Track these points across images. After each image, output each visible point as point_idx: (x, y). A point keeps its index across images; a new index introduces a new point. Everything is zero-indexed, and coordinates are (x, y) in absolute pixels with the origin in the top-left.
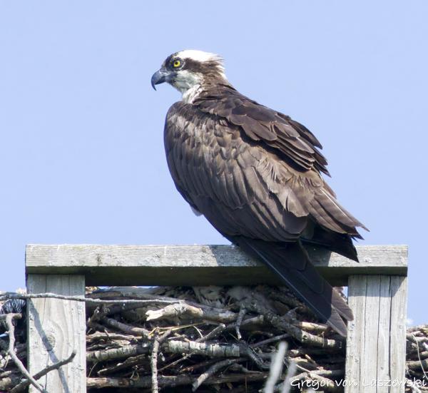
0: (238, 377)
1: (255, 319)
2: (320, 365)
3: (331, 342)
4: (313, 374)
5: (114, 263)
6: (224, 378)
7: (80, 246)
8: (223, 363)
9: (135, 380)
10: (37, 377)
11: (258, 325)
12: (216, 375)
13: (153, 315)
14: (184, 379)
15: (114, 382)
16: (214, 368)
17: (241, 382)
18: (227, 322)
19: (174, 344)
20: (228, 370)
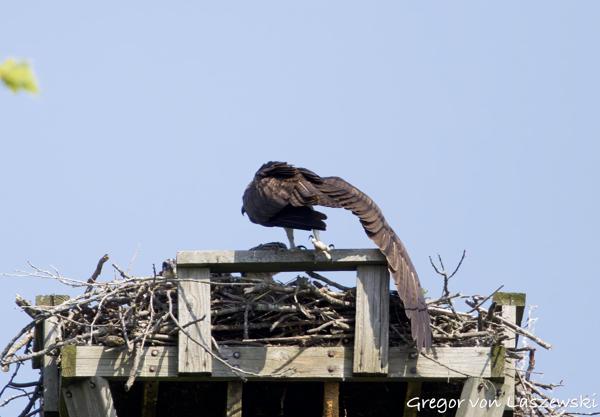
0: (294, 324)
1: (304, 291)
2: (342, 315)
3: (347, 303)
4: (338, 321)
5: (226, 261)
6: (288, 324)
7: (207, 251)
8: (286, 316)
9: (237, 326)
10: (184, 327)
11: (307, 294)
12: (283, 322)
13: (248, 290)
14: (264, 325)
15: (225, 327)
16: (282, 319)
17: (297, 326)
18: (289, 293)
19: (261, 306)
20: (290, 320)
